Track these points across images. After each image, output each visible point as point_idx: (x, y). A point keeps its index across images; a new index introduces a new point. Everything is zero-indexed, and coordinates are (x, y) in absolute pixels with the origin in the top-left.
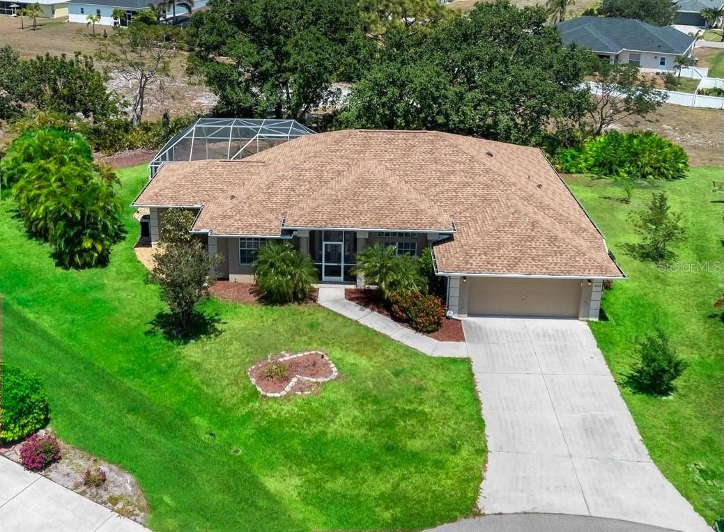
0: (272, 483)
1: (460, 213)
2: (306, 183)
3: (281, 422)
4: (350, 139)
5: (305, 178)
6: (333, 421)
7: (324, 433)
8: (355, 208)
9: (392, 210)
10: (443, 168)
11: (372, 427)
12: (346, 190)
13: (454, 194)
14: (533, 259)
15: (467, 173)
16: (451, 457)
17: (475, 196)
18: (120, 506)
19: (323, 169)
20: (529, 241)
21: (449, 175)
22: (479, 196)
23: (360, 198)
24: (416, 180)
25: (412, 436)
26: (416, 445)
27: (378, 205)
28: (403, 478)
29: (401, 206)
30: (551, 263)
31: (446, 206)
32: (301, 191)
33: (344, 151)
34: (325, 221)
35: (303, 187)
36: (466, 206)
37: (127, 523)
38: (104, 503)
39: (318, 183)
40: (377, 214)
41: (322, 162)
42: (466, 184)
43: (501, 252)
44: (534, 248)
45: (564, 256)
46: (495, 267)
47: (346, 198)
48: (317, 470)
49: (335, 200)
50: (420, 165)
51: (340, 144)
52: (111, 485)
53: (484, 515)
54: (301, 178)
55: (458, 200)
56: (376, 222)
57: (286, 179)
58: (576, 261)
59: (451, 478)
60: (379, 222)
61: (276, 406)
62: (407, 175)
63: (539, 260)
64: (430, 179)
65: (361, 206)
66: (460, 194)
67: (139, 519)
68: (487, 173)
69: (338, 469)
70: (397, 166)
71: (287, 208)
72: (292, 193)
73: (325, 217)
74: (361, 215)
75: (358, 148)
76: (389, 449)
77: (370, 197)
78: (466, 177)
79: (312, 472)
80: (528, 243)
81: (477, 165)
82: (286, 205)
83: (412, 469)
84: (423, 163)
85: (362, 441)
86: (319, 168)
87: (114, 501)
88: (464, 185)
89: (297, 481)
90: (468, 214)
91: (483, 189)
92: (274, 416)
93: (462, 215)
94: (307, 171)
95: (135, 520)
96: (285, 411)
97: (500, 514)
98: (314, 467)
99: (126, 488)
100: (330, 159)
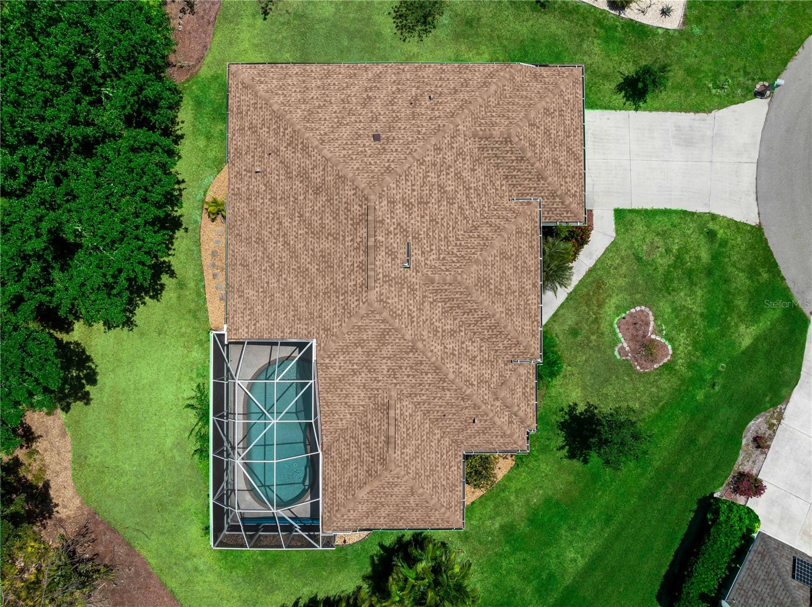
0: (746, 342)
1: (497, 190)
2: (464, 346)
3: (695, 343)
4: (390, 301)
5: (457, 349)
6: (691, 309)
7: (702, 315)
8: (517, 294)
9: (517, 256)
10: (435, 196)
11: (692, 284)
12: (493, 302)
13: (472, 191)
14: (569, 137)
15: (441, 171)
16: (719, 236)
17: (473, 170)
18: (775, 421)
19: (440, 330)
20: (550, 134)
21: (445, 192)
22: (474, 166)
23: (504, 288)
24: (454, 228)
25: (698, 258)
26: (705, 256)
27: (512, 271)
28: (734, 265)
29: (512, 247)
30: (572, 123)
31: (489, 203)
32: (476, 349)
33: (411, 307)
34: (533, 322)
35: (469, 348)
36: (488, 182)
37: (787, 414)
38: (774, 432)
39: (463, 334)
40: (522, 272)
41: (429, 332)
42: (458, 176)
43: (562, 163)
44: (557, 132)
45: (564, 109)
46: (577, 172)
47: (504, 303)
48: (731, 317)
49: (507, 314)
50: (431, 221)
51: (400, 312)
52: (760, 432)
53: (760, 223)
54: (456, 353)
55: (480, 188)
56: (532, 274)
57: (460, 369)
58: (569, 101)
59: (736, 238)
60: (532, 271)
61: (681, 348)
62: (445, 237)
63: (570, 132)
64: (451, 213)
65: (514, 288)
66: (472, 185)
67: (783, 407)
68: (440, 149)
69: (729, 304)
70: (434, 247)
71: (497, 361)
72: (478, 358)
73: (528, 323)
74: (524, 288)
75: (405, 290)
76: (709, 273)
77: (501, 278)
78: (447, 174)
79: (733, 320)
80: (552, 136)
81: (429, 158)
82: (494, 363)
83: (727, 260)
84: (428, 218)
85: (705, 290)
86: (439, 334)
87: (771, 426)
88: (460, 178)
89: (742, 328)
90: (499, 183)
91: (464, 159)
92: (690, 348)
93: (499, 188)
94: (445, 347)
95: (785, 409)
96: (685, 341)
97: (759, 214)
98: (729, 318)
99: (760, 422)
100: (424, 323)
